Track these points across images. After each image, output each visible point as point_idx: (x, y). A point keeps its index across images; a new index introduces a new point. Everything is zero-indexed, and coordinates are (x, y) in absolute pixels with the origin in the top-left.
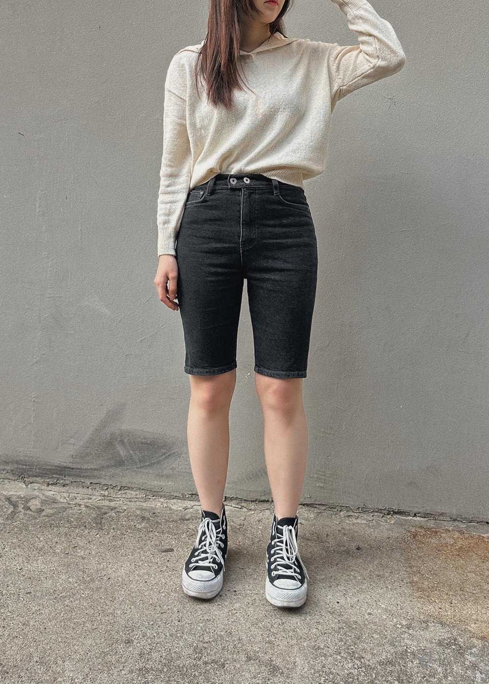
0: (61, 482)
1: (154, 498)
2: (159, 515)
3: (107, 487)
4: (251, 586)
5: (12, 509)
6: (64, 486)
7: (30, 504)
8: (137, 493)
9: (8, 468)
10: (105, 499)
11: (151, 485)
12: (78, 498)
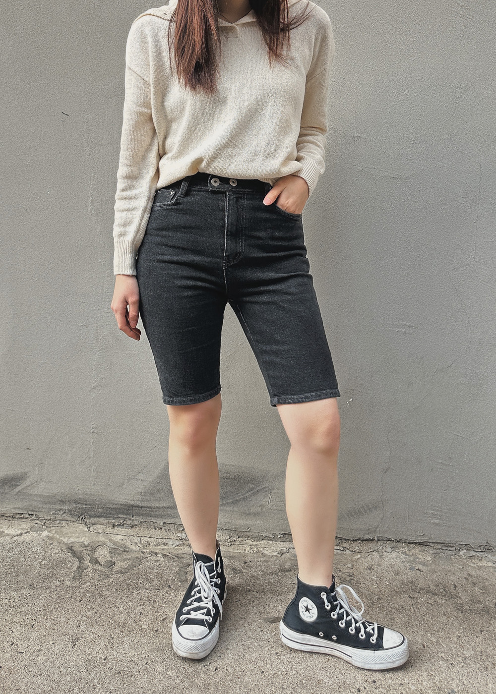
0: (129, 522)
1: (240, 539)
5: (77, 564)
6: (132, 527)
7: (96, 555)
9: (65, 508)
10: (183, 544)
11: (235, 525)
12: (152, 544)
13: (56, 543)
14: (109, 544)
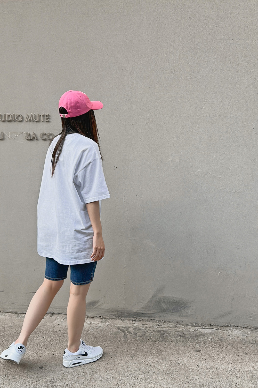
0: (138, 319)
1: (180, 326)
2: (185, 334)
3: (159, 321)
4: (240, 366)
5: (123, 334)
6: (139, 321)
7: (129, 331)
8: (172, 323)
9: (114, 314)
10: (160, 327)
11: (177, 320)
12: (148, 327)
13: (113, 327)
14: (132, 327)
